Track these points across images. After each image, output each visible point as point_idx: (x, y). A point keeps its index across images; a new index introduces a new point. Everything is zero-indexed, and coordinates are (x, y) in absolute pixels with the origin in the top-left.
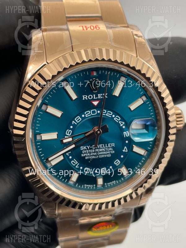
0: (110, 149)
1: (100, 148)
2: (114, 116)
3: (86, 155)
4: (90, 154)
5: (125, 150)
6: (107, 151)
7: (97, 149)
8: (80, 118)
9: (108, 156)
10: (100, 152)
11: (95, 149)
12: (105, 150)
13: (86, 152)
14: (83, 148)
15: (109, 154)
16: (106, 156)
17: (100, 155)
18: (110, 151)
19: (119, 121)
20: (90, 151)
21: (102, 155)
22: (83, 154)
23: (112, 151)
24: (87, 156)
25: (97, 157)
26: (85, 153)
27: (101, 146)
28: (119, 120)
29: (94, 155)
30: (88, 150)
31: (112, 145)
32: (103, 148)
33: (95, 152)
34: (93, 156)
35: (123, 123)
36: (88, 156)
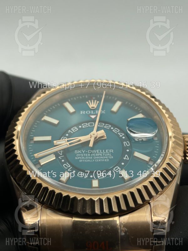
0: (108, 154)
1: (96, 153)
2: (112, 128)
3: (80, 158)
4: (85, 158)
5: (126, 158)
6: (105, 156)
7: (93, 153)
8: (76, 128)
9: (105, 160)
10: (97, 156)
11: (91, 154)
12: (103, 155)
13: (81, 155)
14: (78, 152)
15: (107, 159)
16: (103, 160)
17: (97, 159)
18: (108, 156)
19: (118, 133)
20: (85, 155)
21: (99, 159)
22: (77, 157)
23: (110, 156)
24: (81, 160)
25: (93, 160)
26: (79, 156)
27: (97, 151)
28: (118, 131)
29: (90, 159)
30: (83, 154)
31: (110, 151)
32: (100, 153)
33: (90, 156)
34: (88, 159)
35: (122, 134)
36: (83, 159)
